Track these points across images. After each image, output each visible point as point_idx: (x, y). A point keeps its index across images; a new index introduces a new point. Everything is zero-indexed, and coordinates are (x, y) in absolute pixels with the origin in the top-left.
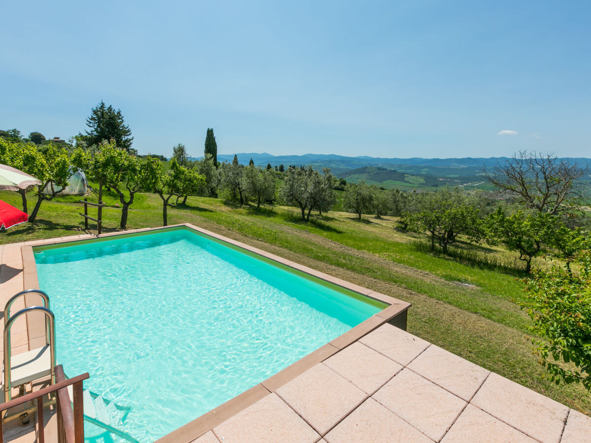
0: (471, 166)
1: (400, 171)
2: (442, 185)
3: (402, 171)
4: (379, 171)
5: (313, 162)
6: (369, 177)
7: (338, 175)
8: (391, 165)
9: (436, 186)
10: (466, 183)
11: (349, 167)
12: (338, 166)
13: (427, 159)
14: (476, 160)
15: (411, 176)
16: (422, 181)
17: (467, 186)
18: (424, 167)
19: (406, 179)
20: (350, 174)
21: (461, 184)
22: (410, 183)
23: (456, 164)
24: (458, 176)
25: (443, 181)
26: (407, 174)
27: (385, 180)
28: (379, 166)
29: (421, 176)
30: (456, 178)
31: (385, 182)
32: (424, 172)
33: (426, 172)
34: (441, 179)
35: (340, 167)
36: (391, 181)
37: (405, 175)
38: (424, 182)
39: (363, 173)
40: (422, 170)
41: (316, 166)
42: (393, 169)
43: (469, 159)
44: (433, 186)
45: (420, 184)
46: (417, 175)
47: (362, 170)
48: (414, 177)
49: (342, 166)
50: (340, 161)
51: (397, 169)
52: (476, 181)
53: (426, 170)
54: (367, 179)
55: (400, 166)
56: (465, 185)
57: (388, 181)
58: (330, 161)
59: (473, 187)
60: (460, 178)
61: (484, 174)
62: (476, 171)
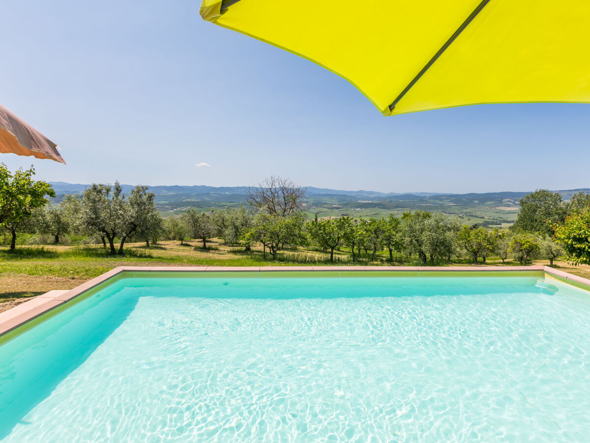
0: (179, 193)
10: (176, 208)
14: (182, 188)
17: (176, 211)
21: (171, 210)
23: (165, 191)
24: (168, 202)
30: (166, 204)
43: (176, 186)
52: (183, 206)
56: (175, 210)
59: (182, 211)
60: (169, 204)
61: (189, 200)
62: (184, 197)
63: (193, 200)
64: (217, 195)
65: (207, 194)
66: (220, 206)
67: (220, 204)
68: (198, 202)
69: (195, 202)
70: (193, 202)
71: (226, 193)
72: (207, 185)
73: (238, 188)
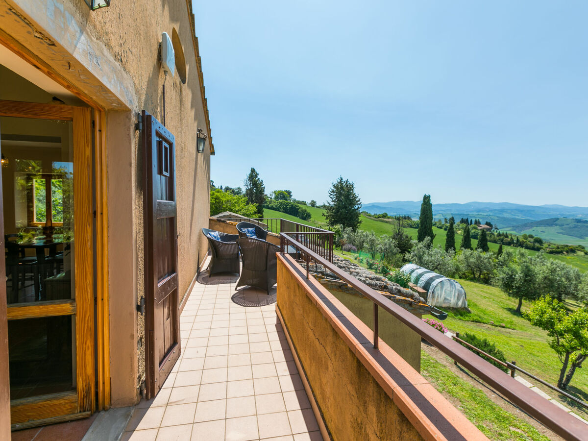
4: (579, 224)
5: (479, 211)
6: (561, 231)
7: (513, 227)
11: (529, 218)
12: (513, 217)
20: (532, 227)
28: (577, 218)
35: (517, 217)
39: (551, 225)
41: (484, 215)
47: (552, 222)
49: (519, 217)
50: (516, 210)
58: (502, 211)
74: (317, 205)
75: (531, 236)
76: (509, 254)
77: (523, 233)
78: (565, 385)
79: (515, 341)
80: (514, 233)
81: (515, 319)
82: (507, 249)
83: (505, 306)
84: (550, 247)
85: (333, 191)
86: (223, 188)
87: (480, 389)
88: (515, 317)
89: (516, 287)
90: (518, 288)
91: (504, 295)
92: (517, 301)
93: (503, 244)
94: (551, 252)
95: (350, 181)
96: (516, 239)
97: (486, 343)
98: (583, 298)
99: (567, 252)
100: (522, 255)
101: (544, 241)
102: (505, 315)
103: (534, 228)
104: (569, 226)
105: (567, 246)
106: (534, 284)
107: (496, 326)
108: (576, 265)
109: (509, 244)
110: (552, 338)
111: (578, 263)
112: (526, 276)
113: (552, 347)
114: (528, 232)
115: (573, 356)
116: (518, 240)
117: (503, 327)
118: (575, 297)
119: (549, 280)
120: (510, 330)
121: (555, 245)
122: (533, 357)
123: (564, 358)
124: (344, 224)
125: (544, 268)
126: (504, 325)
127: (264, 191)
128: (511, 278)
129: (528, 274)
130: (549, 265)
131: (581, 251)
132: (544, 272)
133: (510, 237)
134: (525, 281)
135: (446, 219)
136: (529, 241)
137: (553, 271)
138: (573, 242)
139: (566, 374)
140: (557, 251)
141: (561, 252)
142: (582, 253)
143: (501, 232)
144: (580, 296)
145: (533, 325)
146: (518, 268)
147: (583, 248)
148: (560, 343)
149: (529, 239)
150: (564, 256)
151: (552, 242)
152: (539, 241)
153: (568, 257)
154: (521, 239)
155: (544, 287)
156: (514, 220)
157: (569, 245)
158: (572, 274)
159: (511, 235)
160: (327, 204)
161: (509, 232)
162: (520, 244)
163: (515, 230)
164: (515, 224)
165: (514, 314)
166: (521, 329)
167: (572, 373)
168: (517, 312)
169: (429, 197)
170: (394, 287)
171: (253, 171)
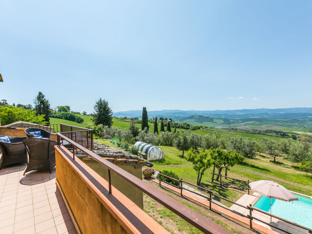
0: (247, 113)
1: (210, 117)
2: (232, 123)
3: (212, 117)
4: (200, 118)
5: (167, 114)
7: (179, 120)
8: (206, 114)
9: (230, 124)
10: (245, 122)
11: (184, 116)
12: (179, 116)
13: (224, 111)
14: (249, 110)
15: (216, 120)
16: (222, 121)
17: (245, 124)
18: (223, 115)
19: (214, 121)
20: (186, 119)
21: (242, 123)
22: (216, 123)
23: (239, 113)
24: (240, 118)
25: (233, 121)
26: (215, 118)
27: (203, 122)
28: (200, 115)
29: (222, 119)
30: (239, 120)
31: (203, 123)
32: (223, 117)
33: (224, 117)
34: (232, 121)
35: (180, 116)
36: (206, 122)
37: (214, 119)
38: (223, 122)
39: (192, 119)
40: (222, 116)
41: (168, 116)
42: (207, 116)
43: (246, 110)
44: (228, 124)
45: (221, 123)
46: (219, 119)
47: (192, 117)
48: (218, 120)
49: (181, 116)
50: (180, 113)
51: (208, 116)
52: (250, 121)
53: (224, 116)
54: (194, 121)
55: (210, 115)
56: (244, 123)
57: (205, 122)
58: (175, 113)
59: (248, 124)
60: (241, 120)
61: (253, 117)
62: (250, 116)
63: (256, 117)
64: (273, 114)
65: (266, 114)
66: (276, 121)
67: (276, 120)
68: (260, 119)
69: (258, 118)
70: (256, 119)
71: (280, 113)
72: (266, 108)
73: (291, 109)
74: (87, 114)
75: (186, 124)
76: (178, 132)
77: (183, 122)
78: (199, 183)
79: (182, 169)
80: (180, 122)
81: (182, 160)
82: (177, 130)
83: (178, 155)
84: (192, 127)
85: (96, 106)
86: (16, 105)
87: (170, 194)
88: (182, 159)
89: (181, 146)
90: (182, 146)
91: (177, 150)
92: (182, 152)
93: (176, 128)
94: (193, 130)
95: (106, 101)
96: (181, 125)
97: (171, 173)
98: (203, 146)
99: (197, 129)
100: (183, 132)
101: (190, 125)
102: (178, 159)
103: (187, 120)
104: (197, 118)
105: (197, 126)
106: (187, 144)
107: (175, 164)
108: (200, 134)
109: (178, 127)
110: (194, 165)
111: (201, 133)
112: (185, 140)
113: (194, 169)
114: (184, 122)
115: (201, 171)
116: (181, 126)
117: (178, 164)
118: (201, 147)
119: (192, 141)
120: (180, 165)
121: (193, 126)
122: (189, 175)
123: (198, 172)
124: (103, 124)
125: (190, 136)
126: (178, 163)
127: (49, 107)
128: (179, 142)
129: (185, 139)
130: (192, 135)
131: (202, 128)
132: (190, 138)
133: (178, 124)
134: (184, 143)
135: (153, 118)
136: (185, 126)
137: (193, 137)
138: (199, 125)
139: (199, 178)
140: (194, 129)
141: (195, 129)
142: (202, 129)
143: (175, 123)
144: (202, 146)
145: (188, 161)
146: (182, 138)
147: (202, 127)
148: (197, 166)
149: (185, 125)
150: (196, 131)
151: (193, 125)
152: (188, 125)
153: (198, 131)
154: (182, 125)
155: (191, 144)
156: (180, 117)
157: (198, 126)
158: (199, 138)
159: (179, 123)
160: (93, 113)
161: (178, 122)
162: (182, 127)
163: (180, 121)
164: (180, 119)
165: (182, 158)
166: (184, 163)
167: (201, 177)
168: (182, 157)
169: (146, 108)
170: (128, 155)
171: (40, 94)
